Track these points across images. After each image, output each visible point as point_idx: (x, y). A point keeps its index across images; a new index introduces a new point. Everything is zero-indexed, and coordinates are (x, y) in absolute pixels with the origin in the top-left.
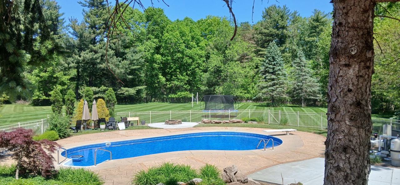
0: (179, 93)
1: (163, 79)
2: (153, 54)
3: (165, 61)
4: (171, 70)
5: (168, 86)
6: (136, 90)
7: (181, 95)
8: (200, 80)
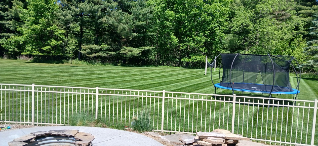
0: (193, 57)
1: (175, 40)
2: (164, 9)
3: (179, 18)
4: (185, 30)
5: (181, 48)
6: (142, 51)
7: (195, 60)
8: (221, 43)
